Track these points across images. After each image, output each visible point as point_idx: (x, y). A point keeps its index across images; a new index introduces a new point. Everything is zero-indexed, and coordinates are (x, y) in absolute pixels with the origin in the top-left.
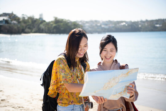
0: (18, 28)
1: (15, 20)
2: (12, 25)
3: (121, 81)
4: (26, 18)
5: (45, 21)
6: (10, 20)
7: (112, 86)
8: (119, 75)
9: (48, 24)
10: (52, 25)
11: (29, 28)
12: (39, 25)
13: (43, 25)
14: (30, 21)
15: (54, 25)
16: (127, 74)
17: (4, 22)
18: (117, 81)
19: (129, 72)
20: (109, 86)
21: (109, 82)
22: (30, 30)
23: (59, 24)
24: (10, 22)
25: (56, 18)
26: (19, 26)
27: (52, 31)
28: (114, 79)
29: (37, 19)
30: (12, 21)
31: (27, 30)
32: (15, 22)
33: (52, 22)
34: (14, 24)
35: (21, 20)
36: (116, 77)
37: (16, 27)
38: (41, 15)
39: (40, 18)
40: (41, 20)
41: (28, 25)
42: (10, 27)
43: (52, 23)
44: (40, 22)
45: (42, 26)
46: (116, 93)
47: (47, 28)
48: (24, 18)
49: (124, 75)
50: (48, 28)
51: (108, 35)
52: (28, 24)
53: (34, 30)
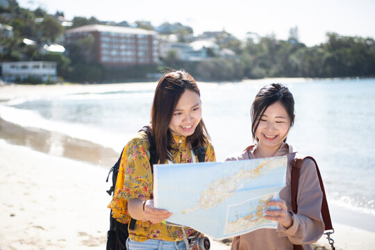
0: (236, 65)
1: (229, 46)
2: (222, 59)
3: (242, 186)
4: (256, 41)
5: (303, 46)
6: (217, 46)
7: (219, 200)
8: (235, 173)
9: (312, 52)
10: (322, 54)
11: (263, 66)
12: (287, 57)
13: (299, 57)
14: (265, 47)
15: (328, 55)
16: (257, 170)
17: (204, 54)
18: (232, 187)
19: (261, 167)
20: (213, 198)
21: (211, 189)
22: (263, 71)
23: (341, 51)
24: (216, 52)
25: (333, 37)
26: (238, 60)
27: (321, 71)
28: (222, 182)
29: (282, 42)
30: (221, 49)
31: (257, 70)
32: (229, 52)
33: (322, 46)
34: (227, 56)
35: (243, 46)
36: (229, 178)
37: (230, 65)
38: (294, 31)
39: (291, 39)
40: (293, 42)
41: (261, 58)
42: (216, 64)
43: (321, 50)
44: (290, 47)
45: (294, 59)
46: (237, 216)
47: (307, 64)
48: (250, 40)
49: (249, 174)
50: (311, 62)
51: (274, 85)
52: (259, 54)
53: (273, 71)
